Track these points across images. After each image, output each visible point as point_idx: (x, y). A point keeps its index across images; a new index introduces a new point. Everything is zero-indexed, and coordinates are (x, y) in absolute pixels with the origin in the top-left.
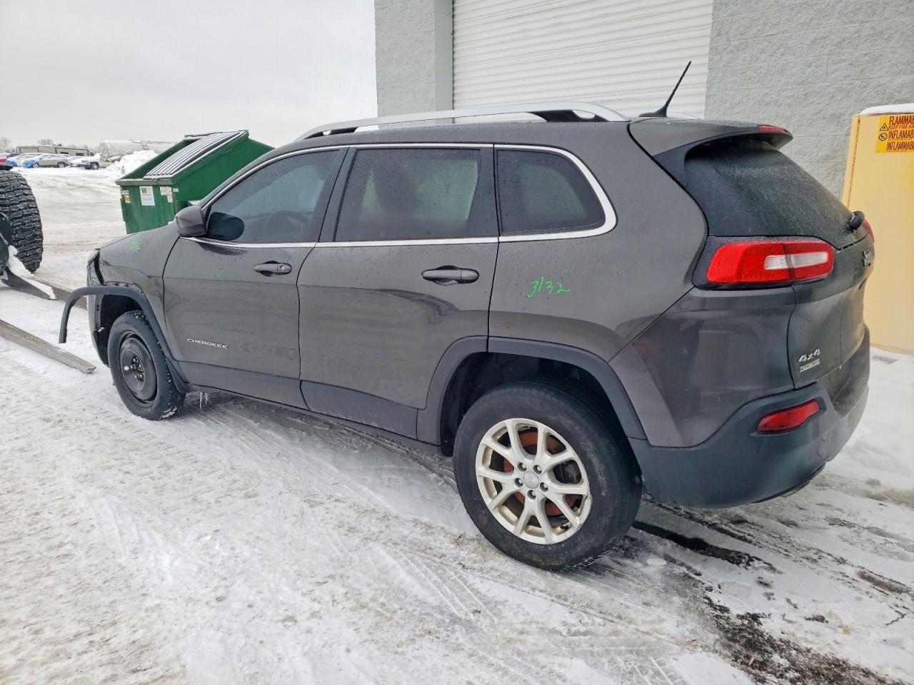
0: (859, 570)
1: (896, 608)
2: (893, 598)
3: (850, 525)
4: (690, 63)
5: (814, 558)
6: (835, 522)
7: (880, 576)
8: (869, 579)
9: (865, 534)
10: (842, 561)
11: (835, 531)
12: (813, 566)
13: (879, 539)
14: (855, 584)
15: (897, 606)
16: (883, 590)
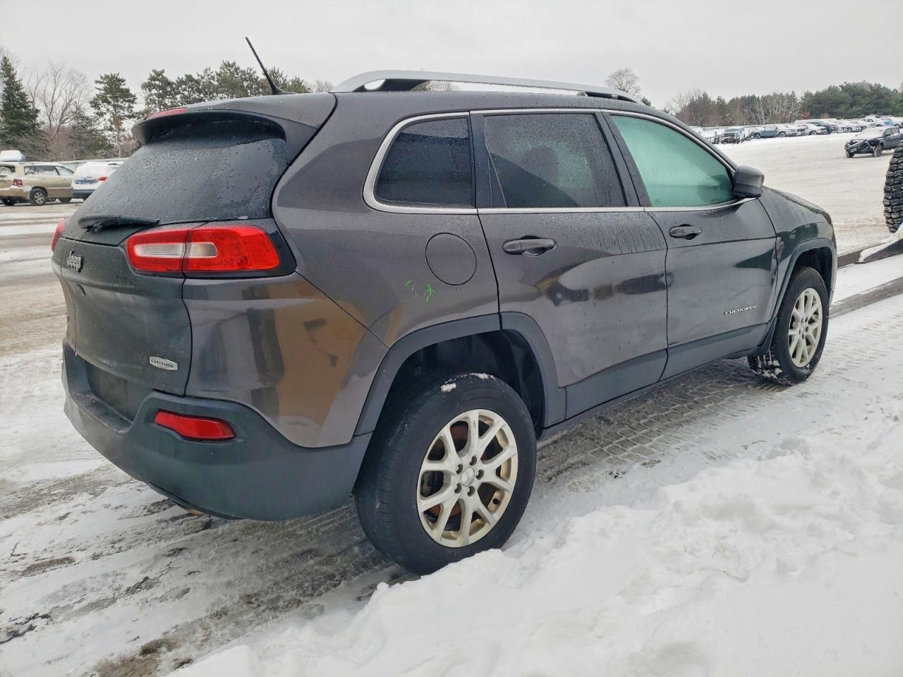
0: (77, 562)
1: (22, 556)
2: (30, 561)
3: (131, 591)
4: (247, 39)
5: (117, 544)
6: (146, 584)
7: (55, 569)
8: (61, 561)
9: (109, 594)
10: (95, 557)
11: (135, 576)
12: (110, 539)
13: (92, 597)
14: (67, 550)
15: (23, 559)
16: (43, 561)
